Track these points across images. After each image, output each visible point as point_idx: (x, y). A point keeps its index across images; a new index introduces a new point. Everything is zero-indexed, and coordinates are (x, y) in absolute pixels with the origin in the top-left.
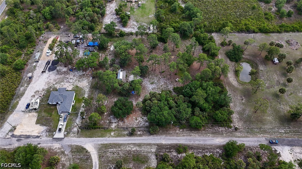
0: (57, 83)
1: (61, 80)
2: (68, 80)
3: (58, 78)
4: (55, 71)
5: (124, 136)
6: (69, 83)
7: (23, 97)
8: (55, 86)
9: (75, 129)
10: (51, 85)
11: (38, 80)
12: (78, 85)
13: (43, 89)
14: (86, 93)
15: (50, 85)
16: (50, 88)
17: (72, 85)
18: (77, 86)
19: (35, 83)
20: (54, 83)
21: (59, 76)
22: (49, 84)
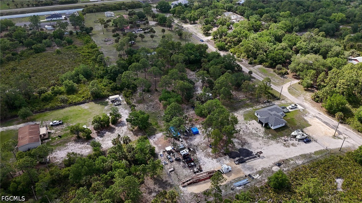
0: (258, 136)
1: (251, 135)
2: (245, 130)
3: (252, 139)
4: (246, 147)
5: (258, 80)
6: (248, 127)
7: (305, 153)
8: (262, 135)
9: (283, 102)
10: (265, 139)
11: (272, 156)
12: (243, 119)
13: (278, 143)
14: (245, 111)
15: (267, 140)
16: (269, 138)
17: (248, 123)
18: (245, 120)
19: (279, 156)
20: (261, 138)
21: (249, 140)
22: (266, 142)
